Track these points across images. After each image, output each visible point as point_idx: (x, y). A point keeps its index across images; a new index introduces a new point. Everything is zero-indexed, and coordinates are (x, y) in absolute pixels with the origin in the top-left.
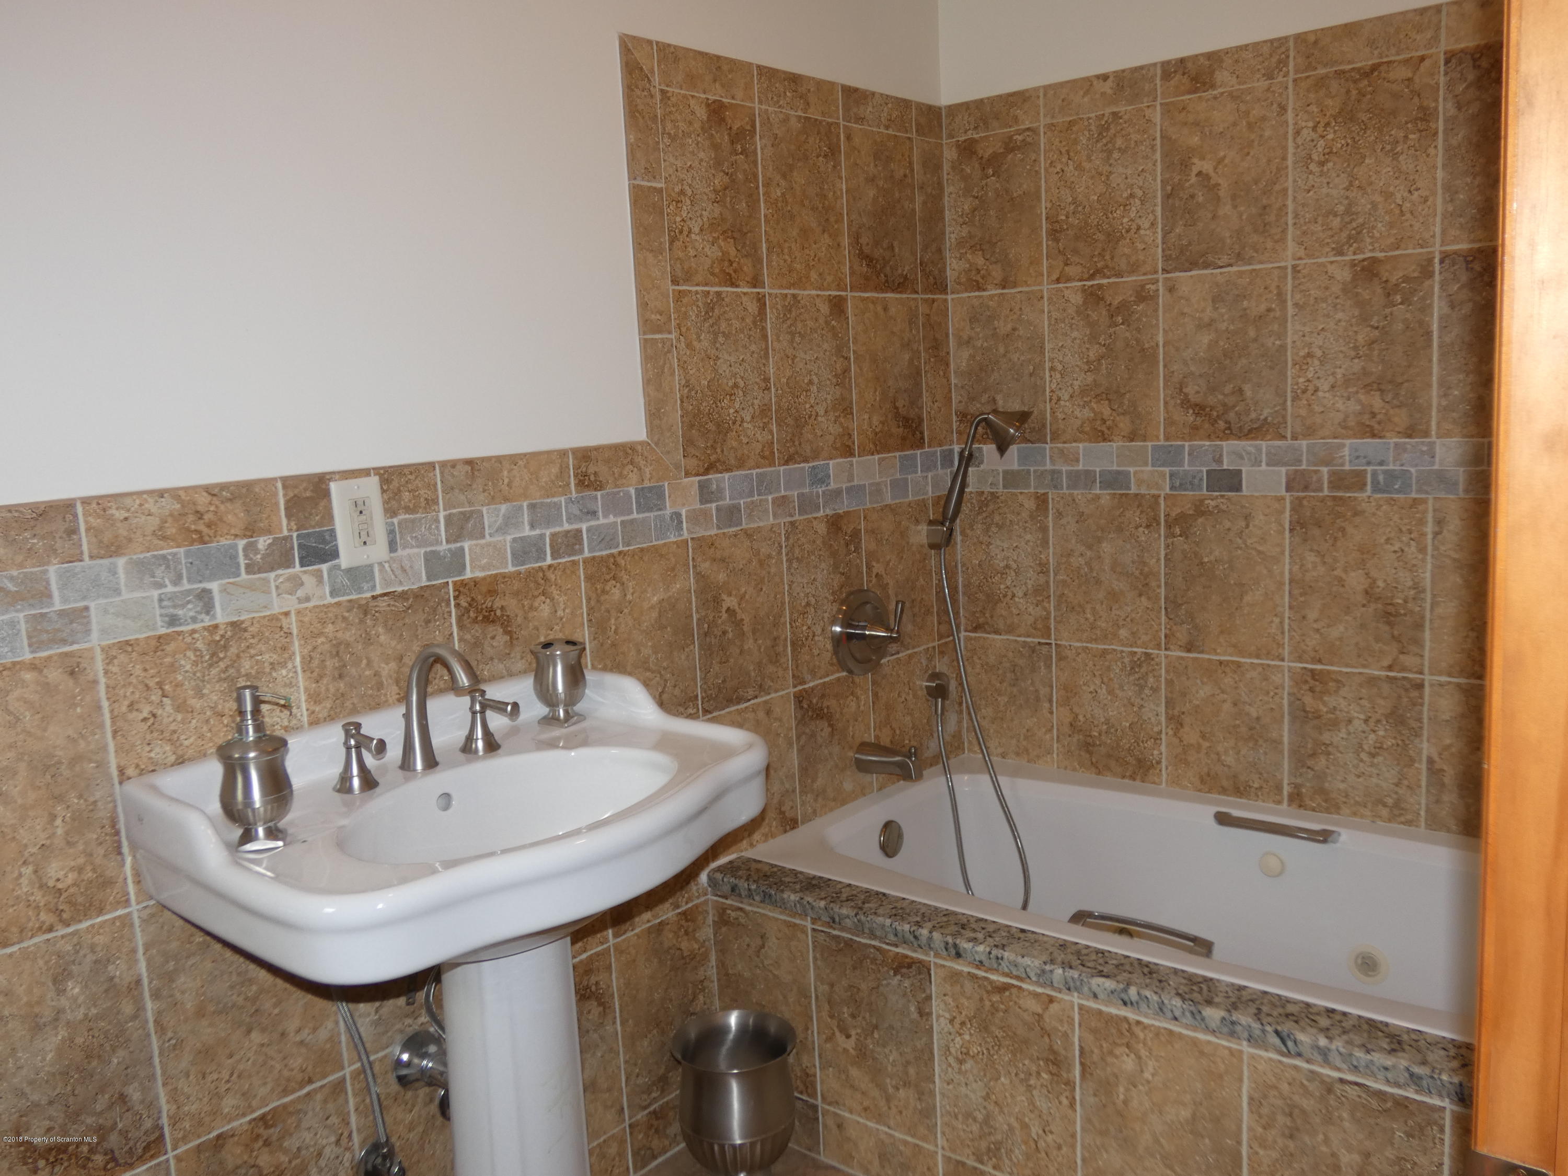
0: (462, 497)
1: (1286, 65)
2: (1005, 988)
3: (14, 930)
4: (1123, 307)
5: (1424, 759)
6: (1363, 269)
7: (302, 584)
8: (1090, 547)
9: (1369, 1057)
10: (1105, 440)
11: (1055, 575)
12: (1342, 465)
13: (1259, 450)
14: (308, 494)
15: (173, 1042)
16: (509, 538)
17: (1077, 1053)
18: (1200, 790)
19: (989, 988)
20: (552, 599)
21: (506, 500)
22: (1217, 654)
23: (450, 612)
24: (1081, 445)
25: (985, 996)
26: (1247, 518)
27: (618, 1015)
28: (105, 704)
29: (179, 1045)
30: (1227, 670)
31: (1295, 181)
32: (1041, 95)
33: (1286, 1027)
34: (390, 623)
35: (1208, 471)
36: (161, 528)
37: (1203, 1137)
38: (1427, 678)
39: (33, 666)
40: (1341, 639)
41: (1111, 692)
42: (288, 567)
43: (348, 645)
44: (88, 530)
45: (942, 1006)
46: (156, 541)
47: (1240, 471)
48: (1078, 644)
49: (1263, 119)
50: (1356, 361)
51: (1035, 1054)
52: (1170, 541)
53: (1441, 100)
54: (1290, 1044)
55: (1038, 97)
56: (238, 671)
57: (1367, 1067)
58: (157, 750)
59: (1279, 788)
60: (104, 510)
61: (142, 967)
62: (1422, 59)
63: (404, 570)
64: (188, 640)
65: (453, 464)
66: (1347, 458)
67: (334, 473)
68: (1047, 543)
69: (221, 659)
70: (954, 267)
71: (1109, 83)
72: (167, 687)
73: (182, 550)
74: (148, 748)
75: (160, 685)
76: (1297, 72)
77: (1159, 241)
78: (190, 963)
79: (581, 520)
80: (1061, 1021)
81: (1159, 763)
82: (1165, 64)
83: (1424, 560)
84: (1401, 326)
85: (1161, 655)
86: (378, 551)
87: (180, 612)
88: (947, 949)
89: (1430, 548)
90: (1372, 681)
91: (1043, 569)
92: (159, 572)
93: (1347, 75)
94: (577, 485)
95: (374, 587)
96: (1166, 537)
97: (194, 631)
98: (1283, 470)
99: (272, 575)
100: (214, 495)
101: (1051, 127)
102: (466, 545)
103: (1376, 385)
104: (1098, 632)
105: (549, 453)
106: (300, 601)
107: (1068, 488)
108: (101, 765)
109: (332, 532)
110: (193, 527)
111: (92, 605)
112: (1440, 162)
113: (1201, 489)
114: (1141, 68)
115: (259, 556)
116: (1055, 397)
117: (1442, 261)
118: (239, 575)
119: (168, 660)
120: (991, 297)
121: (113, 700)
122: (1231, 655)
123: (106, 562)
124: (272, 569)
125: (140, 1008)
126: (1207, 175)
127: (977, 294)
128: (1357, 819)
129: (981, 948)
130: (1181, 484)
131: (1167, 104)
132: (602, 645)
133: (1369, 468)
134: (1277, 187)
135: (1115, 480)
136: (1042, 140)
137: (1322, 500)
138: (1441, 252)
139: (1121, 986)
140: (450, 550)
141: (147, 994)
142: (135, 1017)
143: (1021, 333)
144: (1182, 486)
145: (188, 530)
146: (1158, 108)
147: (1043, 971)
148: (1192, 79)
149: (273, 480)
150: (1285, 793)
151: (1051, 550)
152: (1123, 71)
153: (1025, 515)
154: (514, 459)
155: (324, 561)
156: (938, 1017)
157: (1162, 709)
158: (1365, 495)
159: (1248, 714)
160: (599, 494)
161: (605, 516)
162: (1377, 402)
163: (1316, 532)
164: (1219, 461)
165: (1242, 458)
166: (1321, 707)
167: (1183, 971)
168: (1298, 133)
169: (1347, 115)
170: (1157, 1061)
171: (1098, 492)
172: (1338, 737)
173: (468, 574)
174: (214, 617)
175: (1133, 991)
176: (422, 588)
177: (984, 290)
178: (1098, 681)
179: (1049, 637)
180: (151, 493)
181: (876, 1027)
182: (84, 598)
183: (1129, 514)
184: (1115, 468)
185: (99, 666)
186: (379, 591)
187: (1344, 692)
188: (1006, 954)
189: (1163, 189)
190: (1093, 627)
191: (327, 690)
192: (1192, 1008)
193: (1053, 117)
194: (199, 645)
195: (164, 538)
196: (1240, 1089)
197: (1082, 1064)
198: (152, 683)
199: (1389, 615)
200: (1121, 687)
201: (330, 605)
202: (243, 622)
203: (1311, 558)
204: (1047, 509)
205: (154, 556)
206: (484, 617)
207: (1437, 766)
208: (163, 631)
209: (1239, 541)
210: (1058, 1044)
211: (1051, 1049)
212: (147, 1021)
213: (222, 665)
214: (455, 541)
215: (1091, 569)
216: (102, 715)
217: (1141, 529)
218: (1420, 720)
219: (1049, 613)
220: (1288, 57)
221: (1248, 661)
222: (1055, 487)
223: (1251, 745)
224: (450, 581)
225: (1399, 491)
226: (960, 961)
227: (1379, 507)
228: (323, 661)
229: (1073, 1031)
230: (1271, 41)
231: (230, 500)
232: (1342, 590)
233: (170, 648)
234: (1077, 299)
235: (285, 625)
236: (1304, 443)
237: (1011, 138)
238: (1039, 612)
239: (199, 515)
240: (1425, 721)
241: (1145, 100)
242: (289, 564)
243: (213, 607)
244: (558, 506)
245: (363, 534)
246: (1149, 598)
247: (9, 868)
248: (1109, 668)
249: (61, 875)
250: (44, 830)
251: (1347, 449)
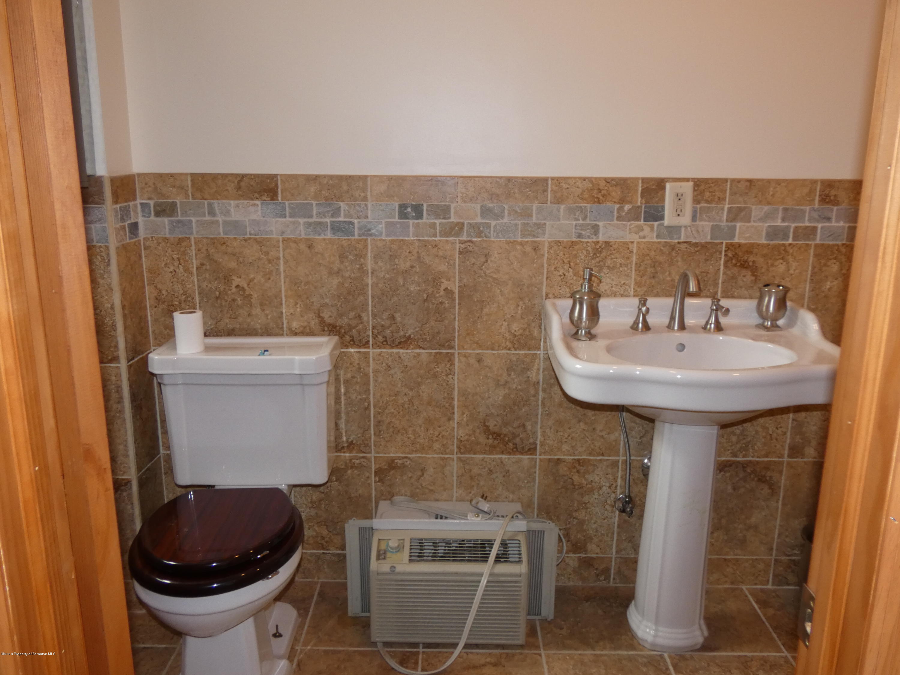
0: (741, 199)
3: (497, 345)
7: (643, 230)
14: (654, 187)
15: (547, 412)
16: (766, 225)
20: (788, 263)
21: (769, 203)
23: (721, 258)
27: (781, 498)
28: (545, 265)
29: (549, 415)
34: (685, 257)
36: (582, 194)
39: (521, 244)
42: (638, 221)
43: (660, 263)
44: (551, 191)
46: (579, 200)
56: (605, 264)
58: (563, 289)
60: (559, 183)
61: (541, 377)
63: (698, 231)
64: (585, 245)
65: (739, 181)
67: (670, 178)
69: (598, 257)
72: (572, 264)
73: (589, 205)
74: (559, 288)
75: (569, 262)
79: (818, 221)
86: (686, 220)
87: (584, 233)
92: (577, 214)
94: (820, 201)
95: (679, 238)
97: (588, 242)
99: (629, 223)
100: (608, 182)
102: (738, 225)
105: (804, 180)
106: (640, 237)
108: (540, 290)
109: (663, 208)
110: (596, 196)
111: (548, 223)
115: (624, 213)
119: (575, 252)
121: (549, 265)
123: (556, 205)
124: (629, 221)
125: (537, 393)
132: (817, 295)
140: (727, 226)
141: (541, 389)
142: (534, 396)
145: (593, 196)
149: (638, 178)
154: (778, 182)
155: (656, 221)
160: (835, 208)
161: (837, 221)
173: (736, 240)
174: (598, 237)
176: (707, 243)
180: (580, 178)
182: (545, 219)
185: (546, 249)
186: (682, 240)
191: (645, 282)
194: (589, 249)
195: (582, 199)
198: (566, 261)
201: (655, 242)
202: (610, 242)
205: (577, 206)
206: (741, 264)
208: (574, 240)
212: (538, 399)
213: (598, 260)
214: (731, 221)
216: (544, 269)
224: (724, 242)
228: (646, 268)
231: (615, 185)
233: (576, 247)
235: (630, 248)
239: (600, 191)
242: (638, 219)
243: (599, 232)
244: (804, 212)
245: (679, 210)
247: (499, 321)
249: (517, 329)
250: (514, 310)
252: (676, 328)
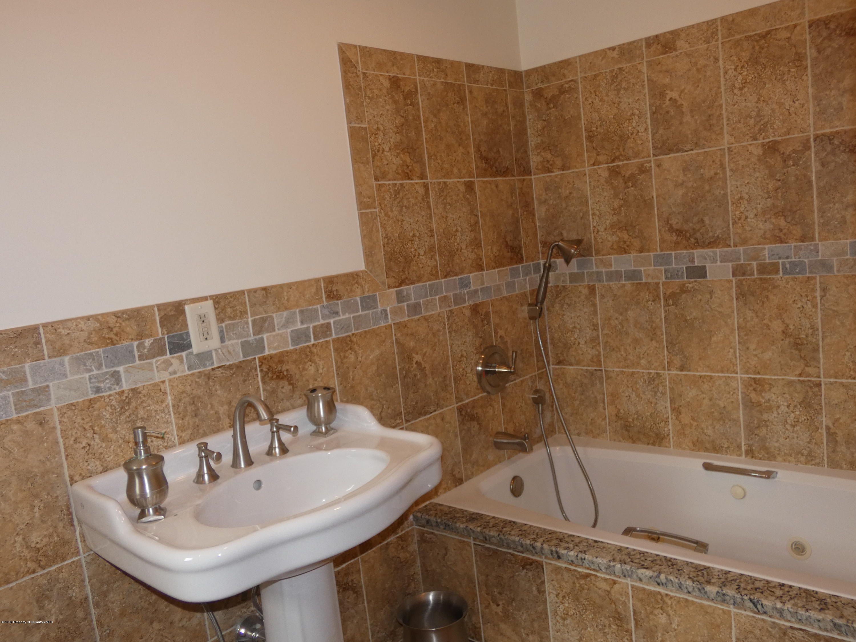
0: (261, 309)
1: (717, 35)
2: (587, 576)
3: (13, 573)
4: (632, 176)
5: (824, 427)
6: (769, 147)
7: (171, 364)
8: (621, 314)
9: (807, 614)
10: (626, 253)
11: (602, 330)
12: (765, 260)
13: (715, 253)
14: (173, 313)
15: (108, 632)
16: (289, 330)
17: (632, 613)
18: (693, 450)
19: (578, 576)
20: (316, 363)
21: (286, 309)
22: (698, 371)
23: (257, 375)
24: (612, 257)
25: (576, 581)
26: (711, 293)
27: (365, 598)
28: (61, 440)
29: (111, 634)
30: (705, 380)
31: (726, 100)
32: (578, 61)
33: (756, 596)
34: (223, 383)
35: (687, 268)
36: (89, 338)
38: (823, 380)
39: (18, 422)
40: (770, 360)
41: (638, 396)
42: (163, 355)
43: (199, 397)
44: (46, 342)
45: (551, 587)
46: (86, 346)
47: (705, 266)
48: (618, 370)
49: (706, 66)
50: (769, 200)
51: (607, 614)
52: (667, 308)
53: (808, 48)
54: (759, 607)
55: (576, 62)
56: (137, 416)
57: (807, 619)
58: (92, 464)
59: (739, 447)
60: (56, 330)
61: (88, 589)
62: (795, 26)
63: (229, 352)
64: (107, 400)
65: (255, 291)
66: (767, 256)
67: (187, 300)
68: (596, 313)
69: (127, 410)
70: (534, 160)
71: (616, 51)
72: (96, 428)
73: (101, 350)
74: (86, 464)
75: (92, 427)
76: (723, 38)
77: (650, 138)
78: (115, 586)
79: (330, 318)
80: (621, 595)
81: (668, 435)
82: (647, 39)
83: (816, 312)
84: (793, 178)
85: (666, 373)
86: (214, 343)
87: (102, 385)
88: (552, 554)
89: (819, 305)
90: (790, 383)
91: (595, 328)
92: (88, 363)
93: (753, 38)
94: (326, 298)
95: (213, 364)
96: (665, 306)
97: (110, 395)
98: (730, 264)
99: (154, 360)
100: (119, 317)
101: (585, 78)
102: (265, 336)
103: (782, 213)
104: (629, 362)
105: (309, 280)
106: (171, 374)
107: (607, 281)
108: (60, 475)
109: (188, 334)
110: (107, 336)
111: (51, 384)
112: (810, 83)
113: (683, 278)
114: (634, 42)
115: (146, 350)
116: (596, 231)
117: (815, 140)
118: (135, 362)
119: (96, 413)
120: (556, 176)
121: (65, 438)
122: (706, 372)
123: (58, 359)
124: (154, 357)
125: (88, 614)
126: (675, 100)
127: (548, 174)
128: (787, 464)
129: (572, 553)
130: (671, 276)
131: (650, 61)
132: (345, 387)
133: (781, 261)
134: (716, 104)
135: (633, 275)
136: (580, 86)
137: (754, 281)
138: (814, 135)
139: (656, 574)
140: (256, 339)
141: (91, 605)
142: (85, 619)
143: (575, 195)
144: (672, 277)
145: (104, 338)
146: (645, 63)
147: (609, 566)
148: (663, 46)
149: (152, 307)
150: (743, 449)
151: (599, 317)
152: (624, 44)
153: (583, 297)
154: (289, 286)
155: (183, 350)
156: (549, 593)
157: (668, 404)
158: (779, 276)
159: (718, 405)
160: (339, 302)
161: (344, 314)
162: (782, 223)
163: (752, 299)
164: (693, 261)
165: (706, 259)
166: (761, 399)
167: (692, 563)
168: (726, 73)
169: (754, 61)
170: (680, 617)
171: (624, 282)
172: (773, 416)
173: (267, 353)
174: (121, 386)
175: (663, 577)
176: (240, 362)
177: (552, 172)
178: (630, 390)
179: (600, 365)
180: (82, 318)
181: (514, 600)
182: (46, 381)
183: (642, 294)
184: (633, 268)
185: (56, 418)
186: (215, 366)
187: (774, 390)
188: (587, 557)
189: (651, 109)
190: (625, 360)
191: (189, 424)
192: (699, 586)
193: (585, 73)
194: (114, 403)
195: (91, 343)
196: (731, 632)
197: (635, 619)
198: (87, 427)
199: (798, 345)
200: (644, 393)
201: (188, 375)
202: (138, 388)
203: (750, 314)
204: (595, 294)
205: (86, 354)
206: (277, 376)
207: (832, 431)
208: (92, 396)
209: (707, 306)
210: (620, 608)
211: (616, 611)
212: (92, 621)
213: (127, 414)
214: (258, 334)
215: (623, 327)
216: (59, 447)
217: (650, 302)
218: (820, 404)
219: (600, 353)
220: (717, 30)
221: (717, 375)
222: (599, 281)
223: (721, 423)
224: (257, 357)
225: (798, 273)
226: (560, 560)
227: (788, 283)
228: (186, 407)
229: (629, 600)
230: (707, 22)
231: (128, 319)
232: (768, 331)
233: (96, 406)
234: (605, 174)
235: (163, 389)
236: (741, 248)
237: (562, 86)
238: (594, 352)
239: (111, 329)
240: (823, 404)
241: (637, 59)
242: (162, 353)
243: (121, 380)
244: (316, 310)
245: (205, 334)
246: (657, 342)
247: (8, 538)
248: (636, 383)
249: (38, 540)
250: (28, 515)
251: (766, 250)
252: (243, 466)
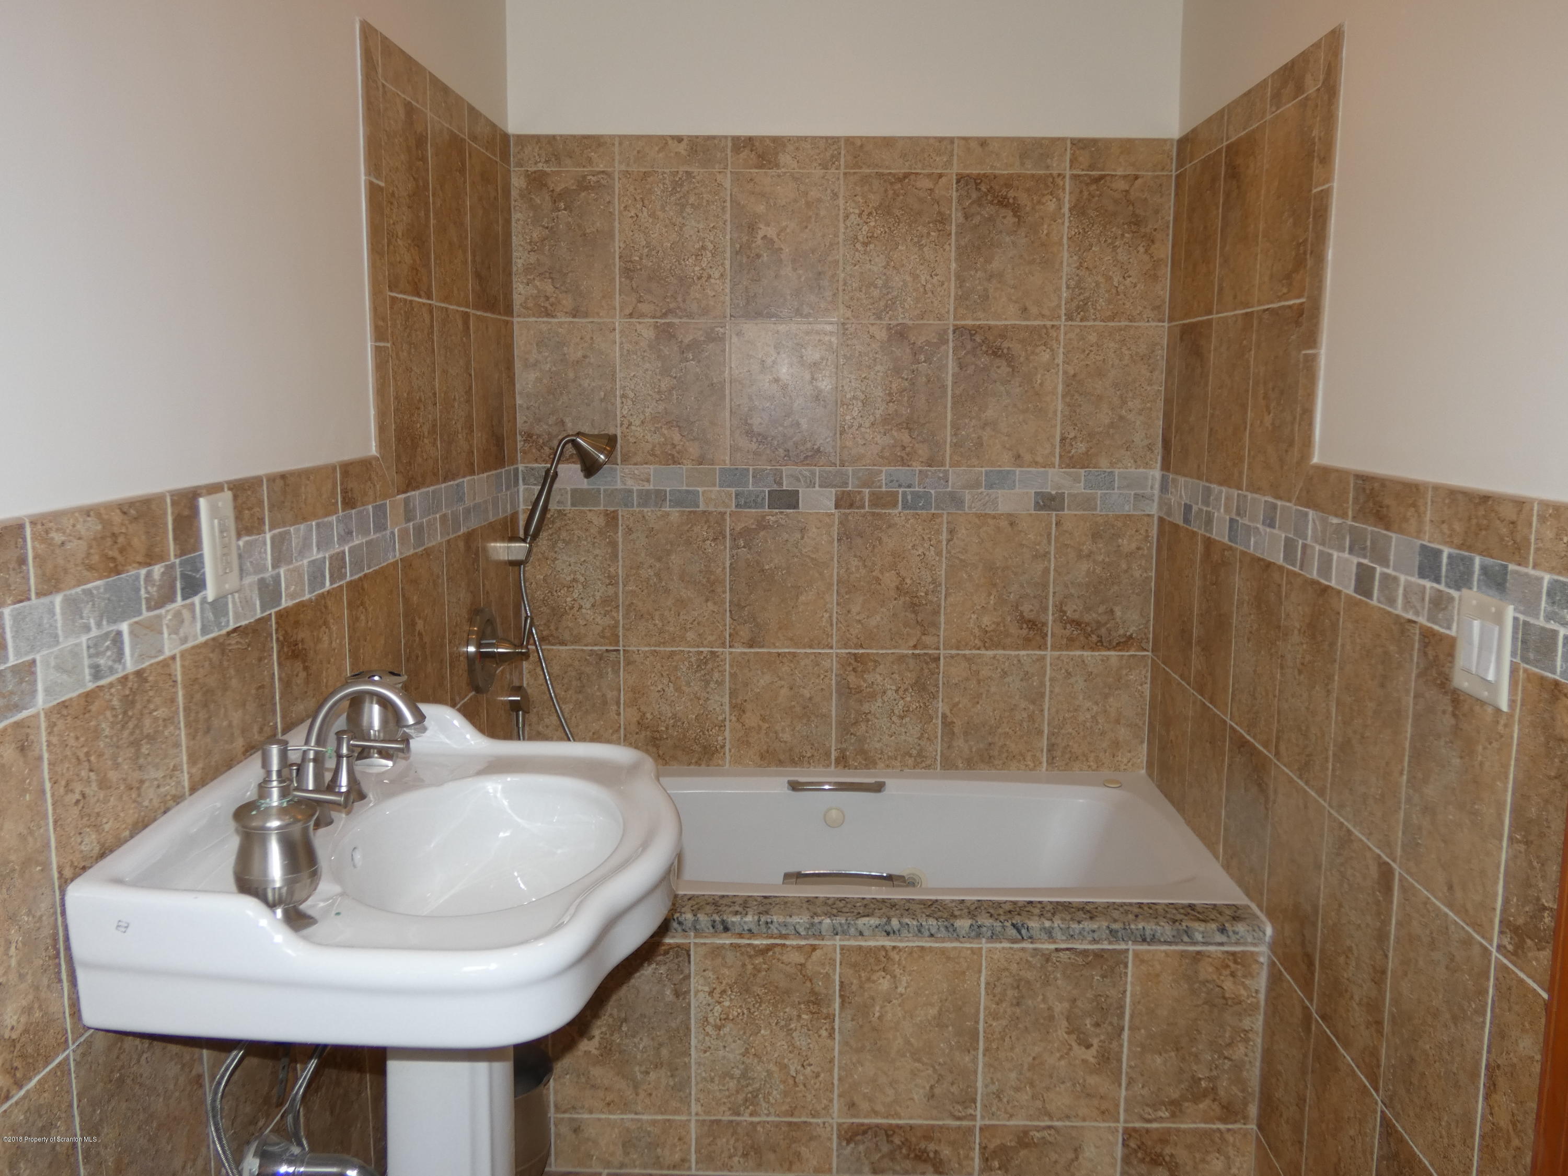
0: (279, 517)
1: (838, 160)
2: (769, 948)
4: (694, 346)
5: (940, 715)
6: (896, 332)
7: (183, 621)
8: (659, 559)
9: (1081, 926)
10: (674, 463)
11: (624, 586)
12: (880, 487)
13: (813, 474)
14: (185, 512)
16: (305, 562)
17: (837, 988)
18: (760, 766)
19: (752, 953)
20: (330, 629)
21: (303, 519)
22: (775, 647)
23: (273, 649)
24: (652, 467)
25: (747, 961)
26: (803, 530)
28: (48, 787)
30: (785, 660)
31: (844, 255)
32: (617, 144)
33: (1017, 920)
34: (238, 663)
35: (769, 492)
36: (88, 555)
37: (947, 1027)
38: (942, 652)
40: (877, 627)
41: (678, 689)
42: (174, 601)
43: (212, 692)
44: (34, 559)
45: (701, 981)
46: (85, 573)
47: (798, 491)
48: (647, 649)
49: (819, 200)
50: (891, 404)
51: (797, 1000)
52: (734, 552)
53: (954, 209)
54: (1024, 932)
55: (613, 144)
57: (1080, 933)
58: (86, 840)
59: (828, 754)
60: (48, 533)
61: (77, 1123)
62: (940, 176)
63: (246, 600)
64: (107, 696)
65: (274, 478)
66: (884, 482)
67: (201, 487)
68: (616, 556)
69: (130, 719)
70: (521, 291)
71: (683, 146)
72: (92, 759)
73: (103, 583)
74: (79, 839)
75: (88, 756)
76: (846, 167)
77: (728, 291)
79: (345, 542)
80: (823, 964)
81: (723, 747)
82: (736, 140)
83: (940, 561)
84: (924, 379)
85: (725, 652)
86: (232, 579)
87: (102, 662)
88: (713, 927)
89: (944, 552)
90: (901, 659)
91: (612, 580)
92: (86, 612)
93: (886, 177)
94: (342, 503)
95: (228, 622)
96: (731, 549)
97: (111, 685)
98: (833, 490)
99: (164, 611)
100: (125, 513)
101: (626, 174)
102: (283, 570)
103: (909, 425)
104: (666, 636)
105: (326, 467)
106: (182, 641)
107: (639, 505)
108: (46, 867)
109: (202, 559)
110: (110, 553)
111: (38, 658)
112: (953, 254)
113: (763, 507)
114: (714, 137)
115: (155, 588)
116: (626, 423)
117: (954, 332)
118: (140, 614)
119: (93, 723)
120: (560, 324)
121: (54, 780)
122: (788, 647)
123: (47, 600)
124: (164, 604)
126: (772, 239)
127: (545, 319)
128: (889, 770)
129: (749, 918)
130: (745, 503)
131: (737, 173)
133: (901, 490)
134: (830, 259)
135: (684, 499)
136: (617, 186)
137: (864, 516)
138: (954, 325)
139: (884, 920)
140: (273, 577)
141: (80, 1159)
143: (592, 360)
144: (747, 505)
145: (107, 557)
146: (729, 175)
147: (812, 924)
148: (759, 156)
149: (164, 496)
150: (833, 758)
151: (620, 563)
152: (697, 137)
153: (594, 531)
155: (196, 593)
156: (697, 992)
157: (726, 699)
158: (896, 511)
159: (802, 696)
160: (353, 513)
161: (358, 536)
162: (905, 437)
163: (859, 541)
164: (781, 484)
165: (798, 480)
166: (862, 683)
168: (847, 217)
169: (885, 209)
170: (910, 975)
171: (668, 509)
172: (875, 707)
173: (284, 604)
174: (124, 665)
175: (895, 922)
176: (256, 621)
177: (553, 317)
178: (665, 681)
179: (617, 644)
181: (625, 1020)
182: (34, 649)
183: (697, 529)
184: (684, 488)
185: (44, 737)
186: (231, 627)
187: (880, 669)
188: (775, 918)
189: (732, 245)
190: (661, 632)
191: (200, 747)
192: (946, 923)
193: (628, 165)
194: (115, 702)
195: (91, 568)
196: (980, 977)
197: (841, 996)
198: (81, 755)
199: (914, 607)
200: (688, 684)
201: (202, 645)
202: (144, 671)
203: (855, 562)
204: (617, 525)
205: (84, 591)
206: (292, 652)
207: (949, 720)
208: (89, 687)
209: (796, 551)
210: (820, 985)
211: (813, 992)
213: (131, 725)
214: (276, 567)
215: (660, 580)
216: (46, 801)
217: (708, 542)
218: (937, 686)
219: (617, 622)
220: (840, 154)
221: (803, 651)
222: (626, 505)
223: (804, 721)
224: (273, 612)
225: (922, 508)
226: (729, 934)
227: (907, 520)
228: (197, 713)
229: (834, 970)
230: (827, 138)
231: (136, 519)
232: (878, 587)
233: (94, 708)
234: (649, 334)
235: (173, 673)
236: (850, 469)
237: (584, 177)
238: (608, 621)
239: (115, 538)
240: (941, 685)
241: (717, 166)
242: (173, 597)
243: (124, 653)
244: (332, 526)
245: (225, 559)
246: (715, 603)
248: (676, 668)
249: (14, 1021)
251: (884, 473)
